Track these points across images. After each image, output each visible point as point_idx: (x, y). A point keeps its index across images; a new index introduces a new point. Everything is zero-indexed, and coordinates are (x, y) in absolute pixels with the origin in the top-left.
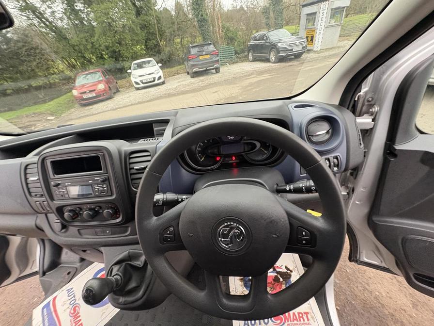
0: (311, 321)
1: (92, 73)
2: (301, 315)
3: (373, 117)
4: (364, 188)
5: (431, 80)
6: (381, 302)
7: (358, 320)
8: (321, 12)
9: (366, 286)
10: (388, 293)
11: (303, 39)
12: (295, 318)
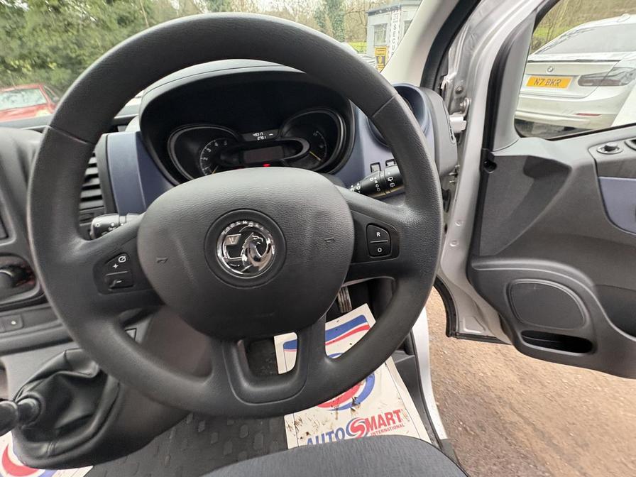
0: (404, 421)
1: (23, 90)
2: (389, 416)
3: (464, 115)
4: (459, 221)
5: (517, 113)
6: (487, 384)
7: (462, 413)
8: (393, 24)
9: (468, 368)
10: (493, 371)
11: (372, 58)
12: (381, 422)
